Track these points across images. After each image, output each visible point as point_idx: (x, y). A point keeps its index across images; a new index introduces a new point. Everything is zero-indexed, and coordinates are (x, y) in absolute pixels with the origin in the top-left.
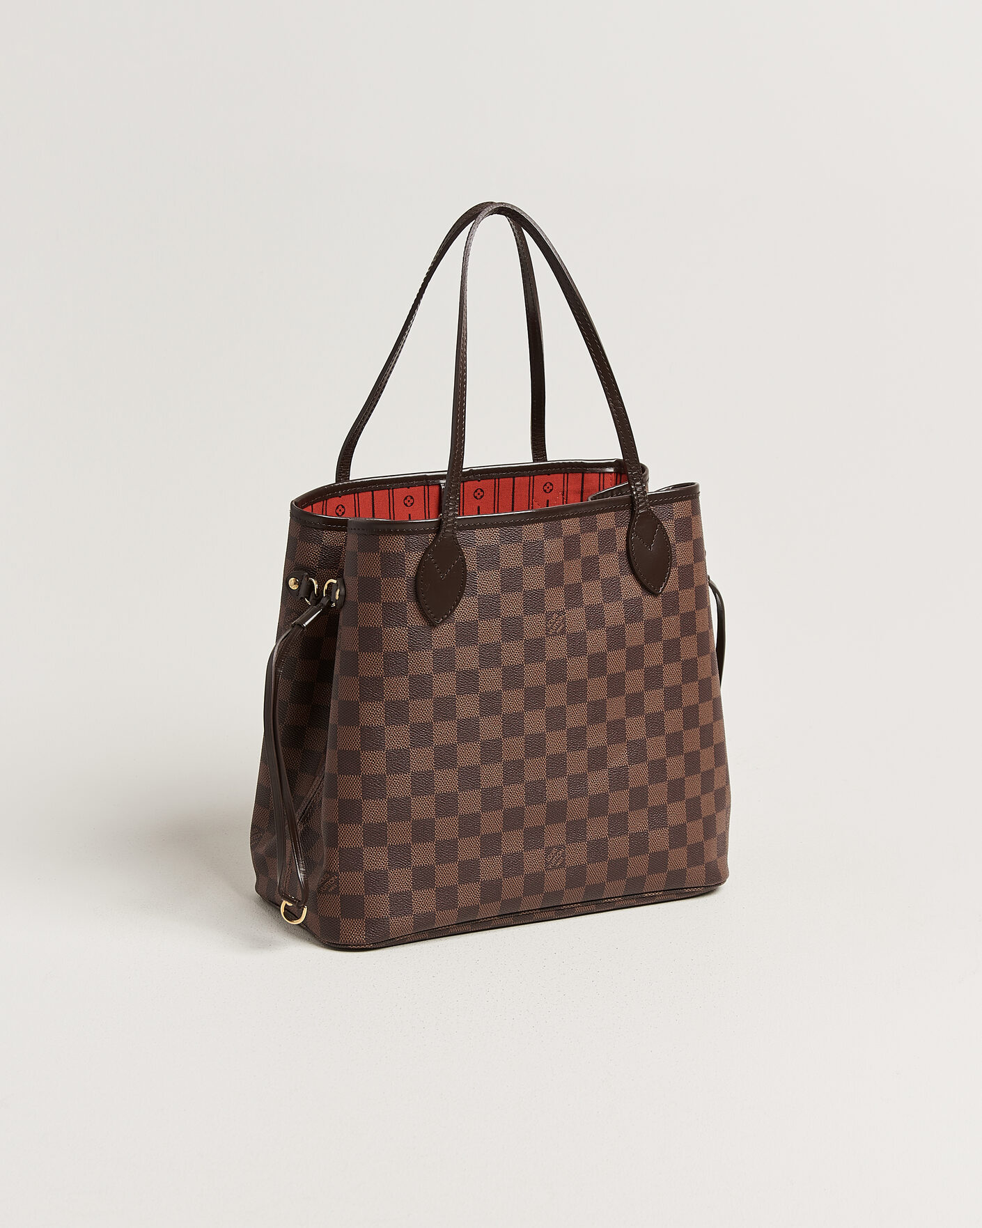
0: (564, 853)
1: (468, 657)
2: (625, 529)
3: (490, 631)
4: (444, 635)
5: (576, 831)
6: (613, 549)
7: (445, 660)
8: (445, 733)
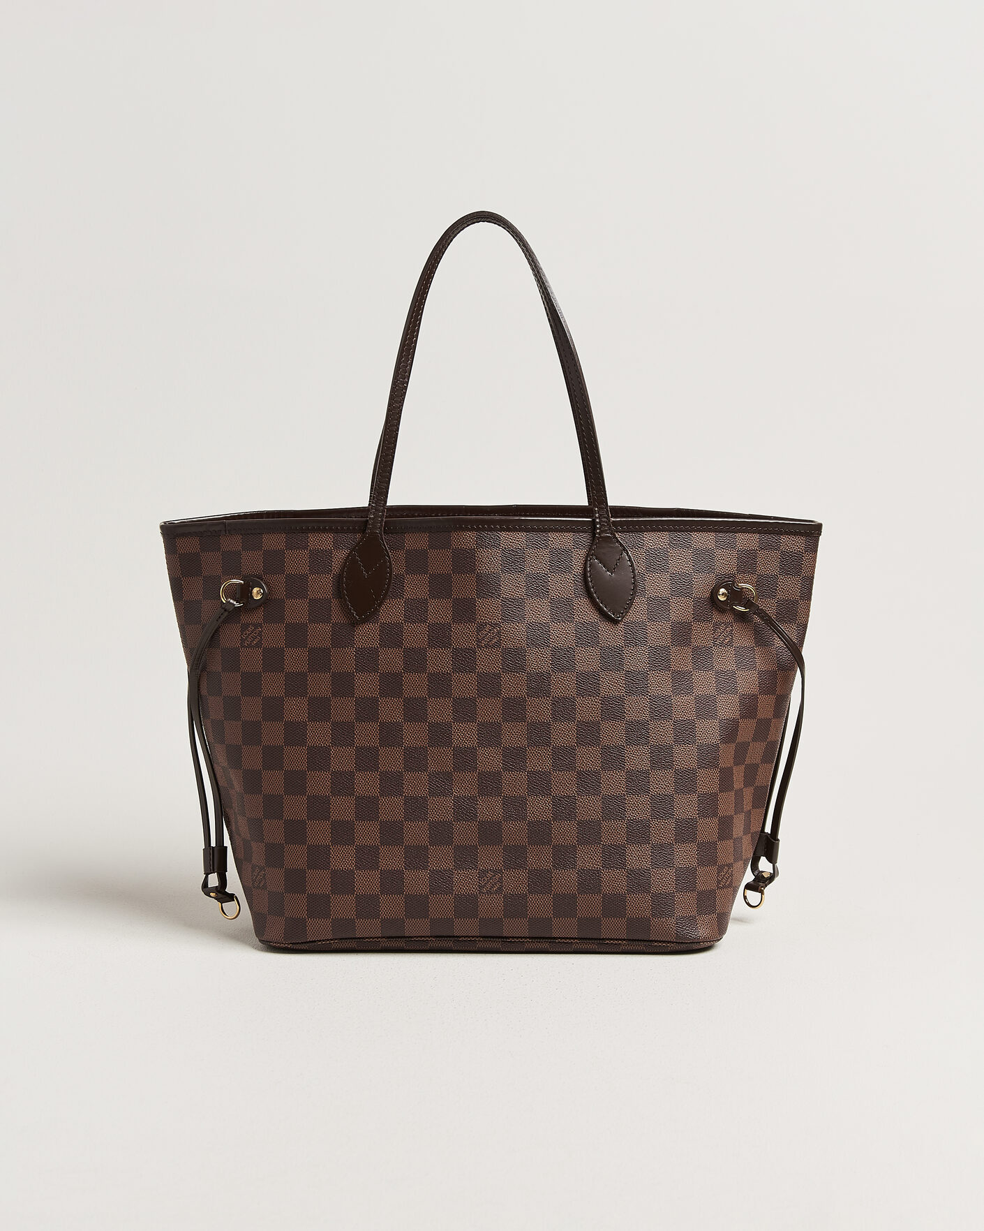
0: (501, 879)
1: (391, 659)
2: (583, 552)
3: (416, 635)
4: (367, 635)
5: (515, 856)
6: (568, 569)
7: (367, 660)
8: (367, 734)
